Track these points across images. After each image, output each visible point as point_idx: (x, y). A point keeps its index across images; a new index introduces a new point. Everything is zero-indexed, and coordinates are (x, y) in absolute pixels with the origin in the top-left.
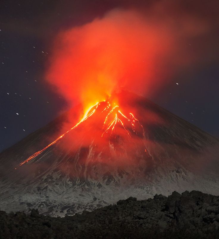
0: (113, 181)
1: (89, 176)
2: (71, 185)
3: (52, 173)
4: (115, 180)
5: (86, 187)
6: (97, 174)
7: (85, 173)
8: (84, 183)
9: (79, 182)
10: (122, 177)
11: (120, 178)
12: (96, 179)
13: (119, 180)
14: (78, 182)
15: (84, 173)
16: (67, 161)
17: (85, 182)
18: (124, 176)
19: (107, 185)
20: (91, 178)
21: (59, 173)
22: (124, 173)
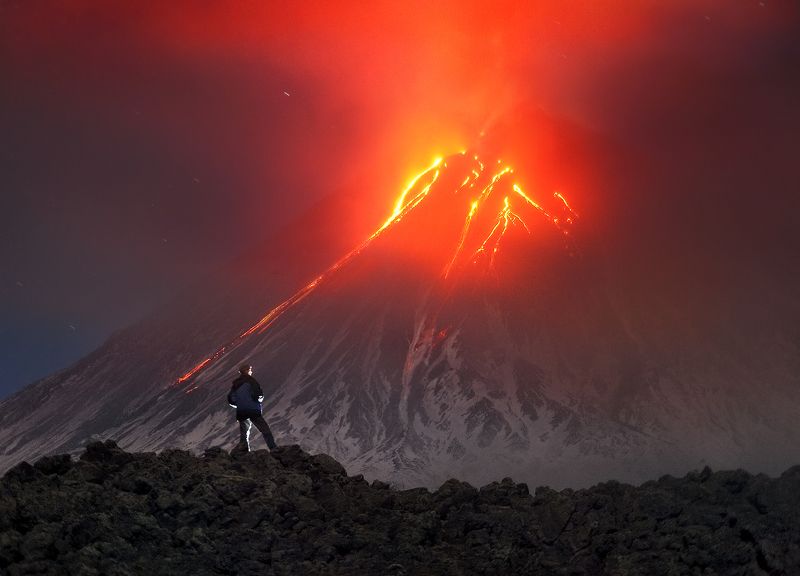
0: (503, 433)
1: (418, 417)
2: (357, 449)
3: (288, 410)
4: (508, 429)
5: (410, 455)
6: (444, 407)
7: (402, 406)
8: (400, 443)
9: (383, 437)
10: (534, 417)
11: (526, 419)
12: (444, 425)
13: (524, 430)
14: (379, 439)
15: (400, 408)
16: (340, 368)
17: (403, 439)
18: (541, 412)
19: (482, 444)
20: (425, 420)
21: (310, 407)
22: (540, 404)
